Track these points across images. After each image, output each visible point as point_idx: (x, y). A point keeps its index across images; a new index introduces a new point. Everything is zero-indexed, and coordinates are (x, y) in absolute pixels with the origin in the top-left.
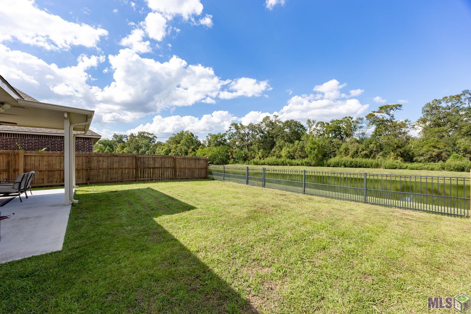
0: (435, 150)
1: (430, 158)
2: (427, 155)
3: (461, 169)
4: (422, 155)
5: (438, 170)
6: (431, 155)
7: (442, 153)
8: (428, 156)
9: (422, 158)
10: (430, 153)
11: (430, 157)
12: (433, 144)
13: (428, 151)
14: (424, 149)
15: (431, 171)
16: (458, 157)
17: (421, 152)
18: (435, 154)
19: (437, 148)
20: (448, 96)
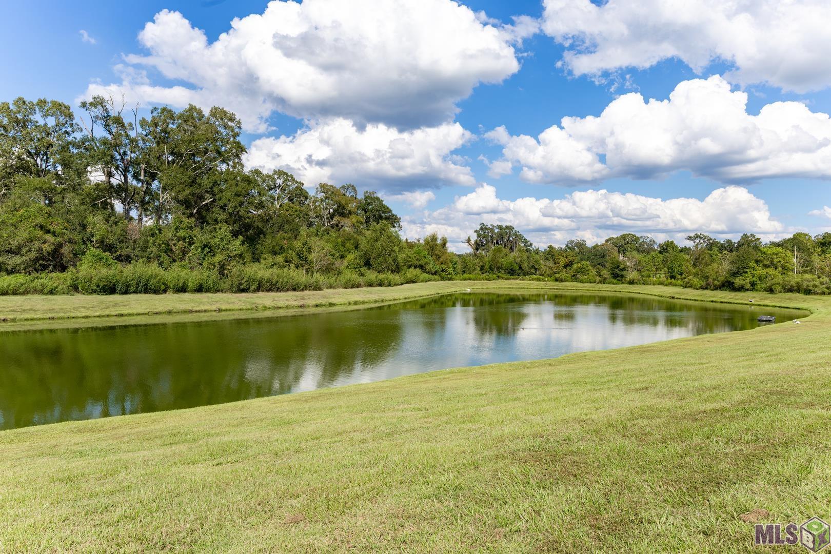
0: (48, 237)
1: (37, 259)
2: (30, 250)
3: (110, 288)
4: (16, 252)
5: (64, 293)
6: (40, 250)
7: (60, 246)
8: (33, 255)
9: (17, 260)
10: (37, 244)
11: (37, 257)
12: (40, 220)
13: (31, 240)
14: (23, 234)
15: (50, 297)
16: (101, 259)
17: (14, 243)
18: (49, 249)
19: (48, 232)
20: (49, 100)
